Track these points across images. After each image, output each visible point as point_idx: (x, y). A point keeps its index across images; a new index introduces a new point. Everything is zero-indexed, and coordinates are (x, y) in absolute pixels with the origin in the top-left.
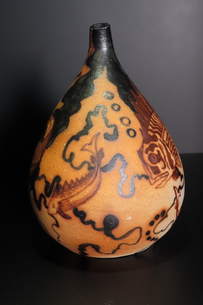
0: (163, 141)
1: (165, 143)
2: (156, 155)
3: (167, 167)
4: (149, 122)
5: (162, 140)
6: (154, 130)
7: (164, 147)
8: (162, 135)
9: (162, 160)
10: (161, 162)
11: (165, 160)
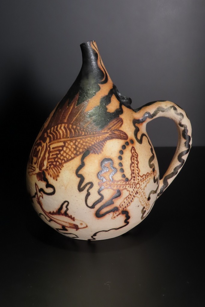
0: (48, 146)
1: (48, 149)
2: (37, 151)
3: (36, 164)
4: (52, 127)
5: (48, 144)
6: (49, 134)
7: (44, 150)
8: (52, 143)
9: (37, 158)
10: (36, 158)
11: (39, 159)
